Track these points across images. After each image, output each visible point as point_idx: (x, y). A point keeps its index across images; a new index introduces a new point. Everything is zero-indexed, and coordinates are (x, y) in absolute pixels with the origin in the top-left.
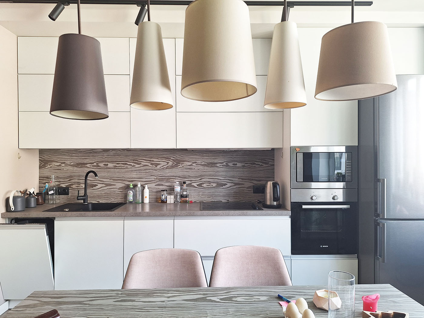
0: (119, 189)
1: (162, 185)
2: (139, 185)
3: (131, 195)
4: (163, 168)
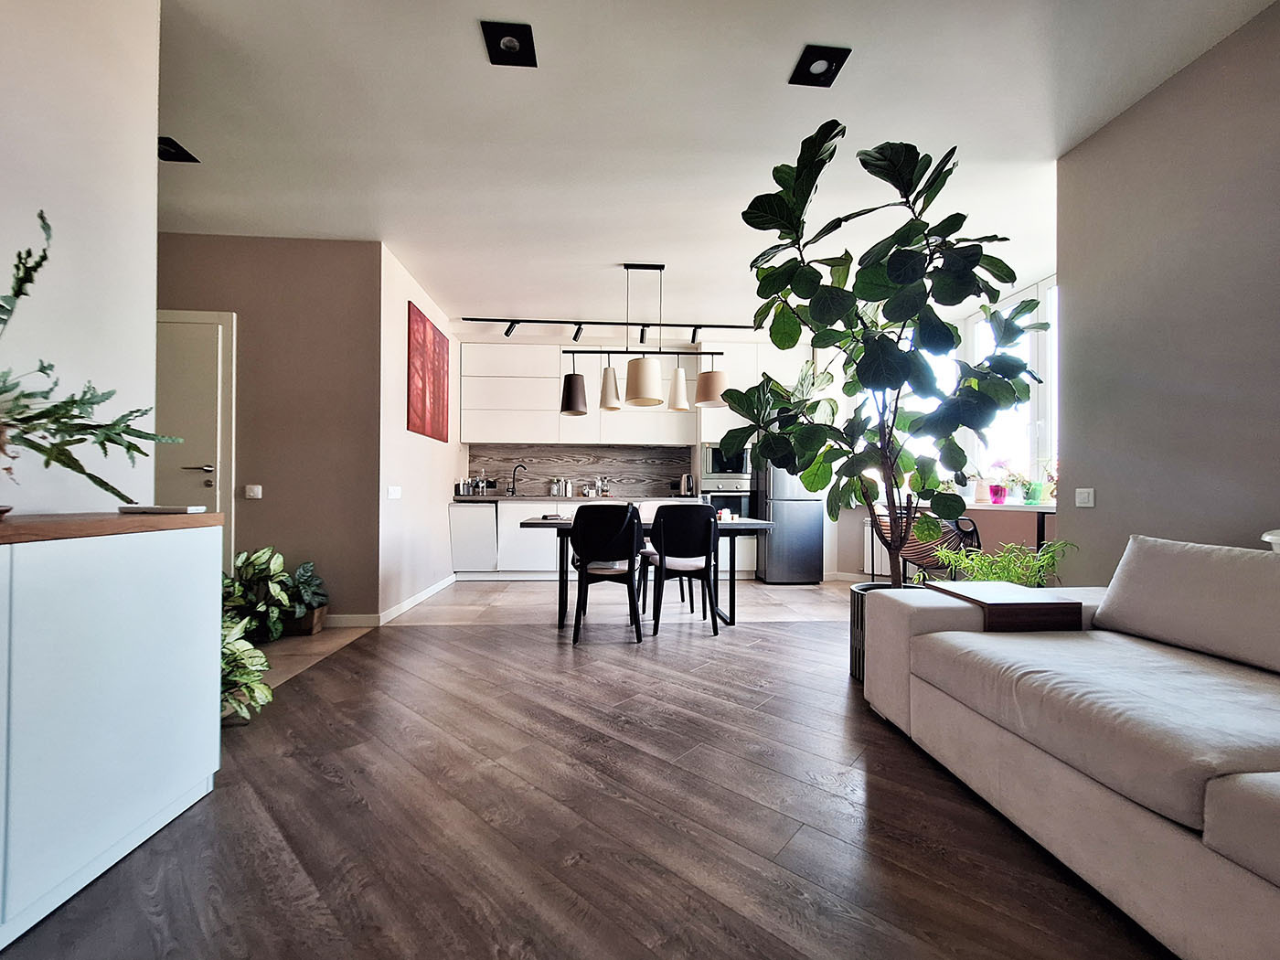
0: (543, 483)
1: (583, 480)
2: (563, 480)
3: (555, 489)
4: (584, 464)
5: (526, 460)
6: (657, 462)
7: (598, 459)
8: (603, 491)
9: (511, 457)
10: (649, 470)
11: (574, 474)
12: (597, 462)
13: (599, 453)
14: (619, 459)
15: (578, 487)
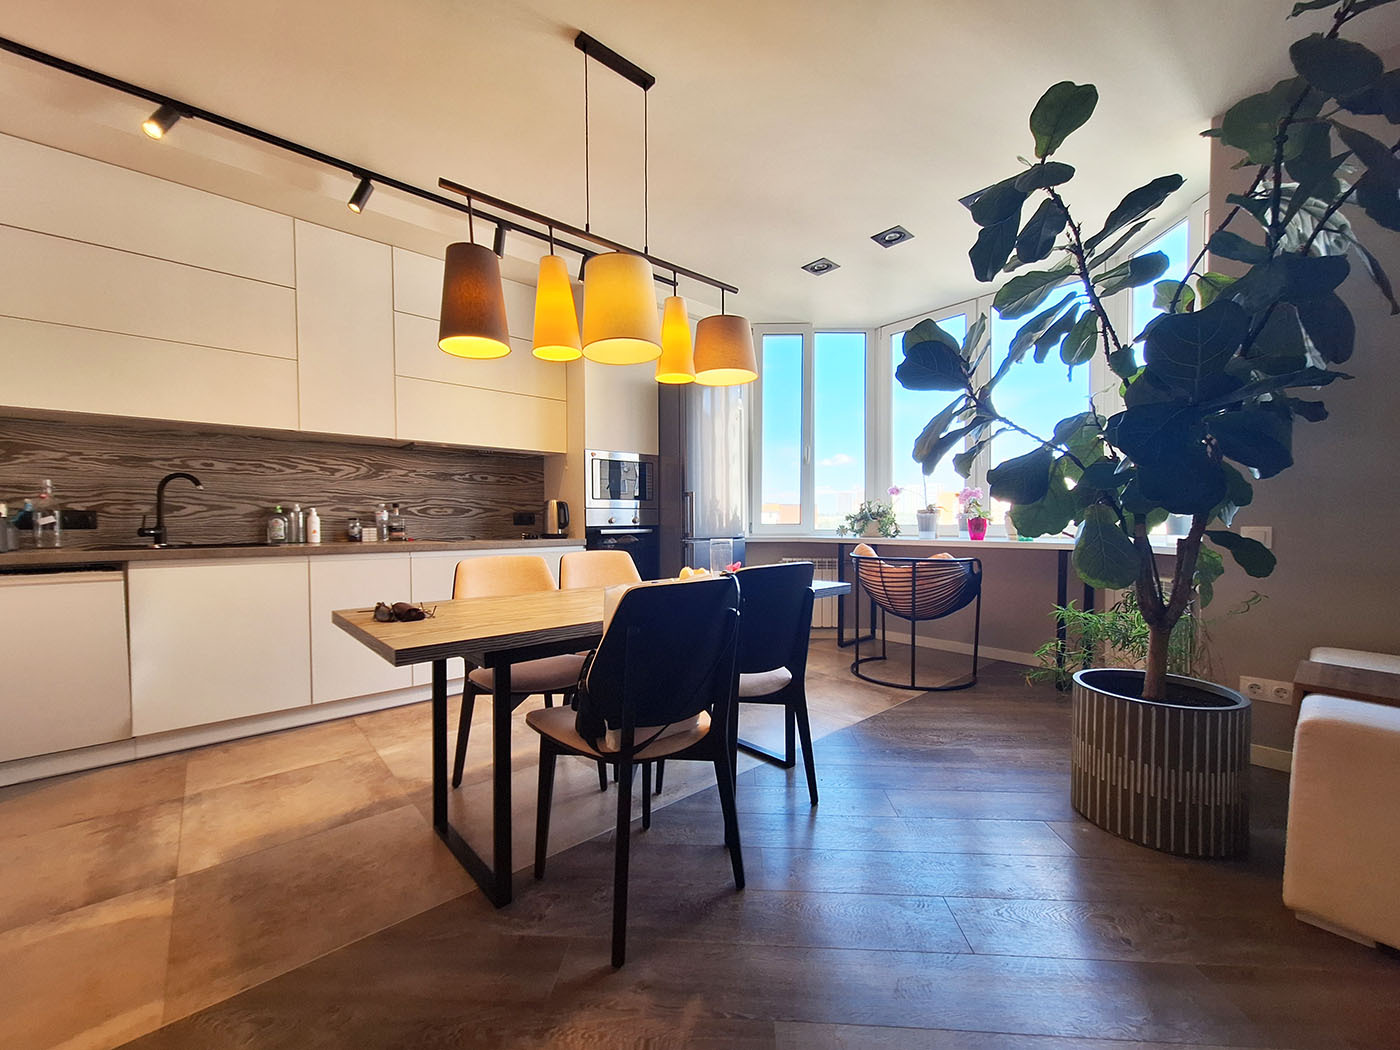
0: (245, 516)
1: (347, 510)
2: (297, 508)
3: (280, 528)
4: (347, 476)
5: (196, 464)
6: (491, 479)
7: (377, 470)
8: (391, 529)
9: (148, 454)
11: (325, 496)
12: (376, 475)
13: (378, 459)
14: (421, 470)
15: (335, 523)
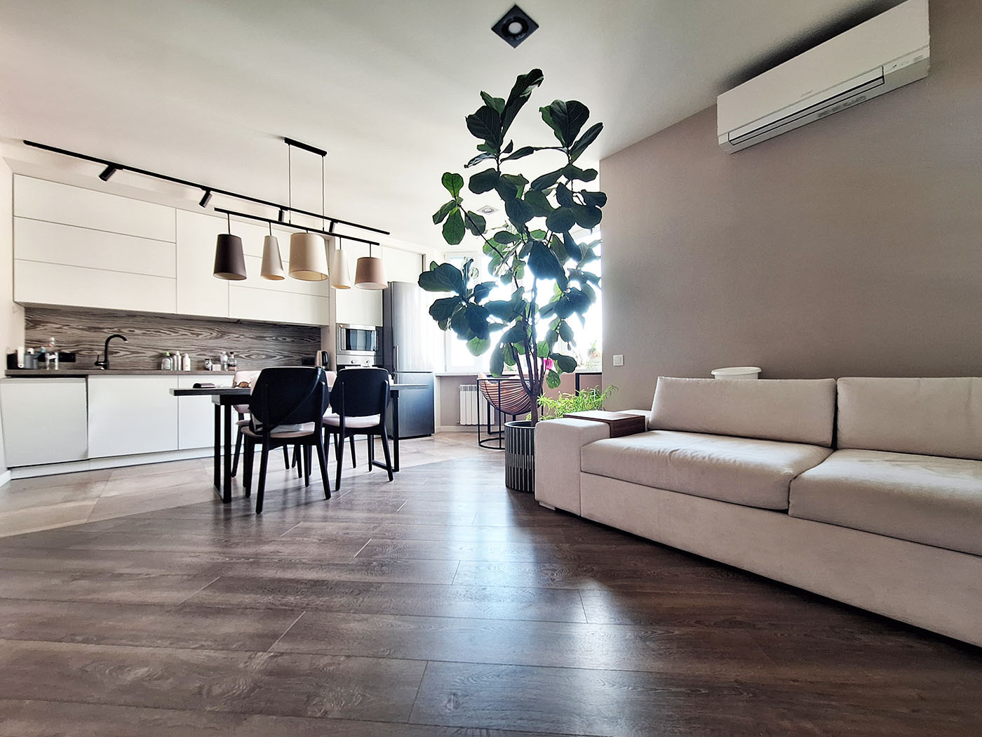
0: (150, 357)
1: (205, 355)
2: (178, 353)
3: (168, 363)
4: (206, 338)
5: (126, 331)
6: (288, 339)
7: (222, 334)
8: (229, 365)
9: (101, 326)
10: (278, 347)
11: (193, 348)
12: (221, 337)
13: (223, 328)
14: (247, 335)
15: (199, 362)
